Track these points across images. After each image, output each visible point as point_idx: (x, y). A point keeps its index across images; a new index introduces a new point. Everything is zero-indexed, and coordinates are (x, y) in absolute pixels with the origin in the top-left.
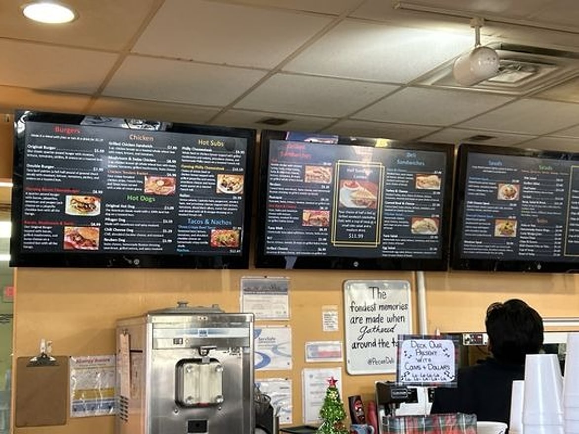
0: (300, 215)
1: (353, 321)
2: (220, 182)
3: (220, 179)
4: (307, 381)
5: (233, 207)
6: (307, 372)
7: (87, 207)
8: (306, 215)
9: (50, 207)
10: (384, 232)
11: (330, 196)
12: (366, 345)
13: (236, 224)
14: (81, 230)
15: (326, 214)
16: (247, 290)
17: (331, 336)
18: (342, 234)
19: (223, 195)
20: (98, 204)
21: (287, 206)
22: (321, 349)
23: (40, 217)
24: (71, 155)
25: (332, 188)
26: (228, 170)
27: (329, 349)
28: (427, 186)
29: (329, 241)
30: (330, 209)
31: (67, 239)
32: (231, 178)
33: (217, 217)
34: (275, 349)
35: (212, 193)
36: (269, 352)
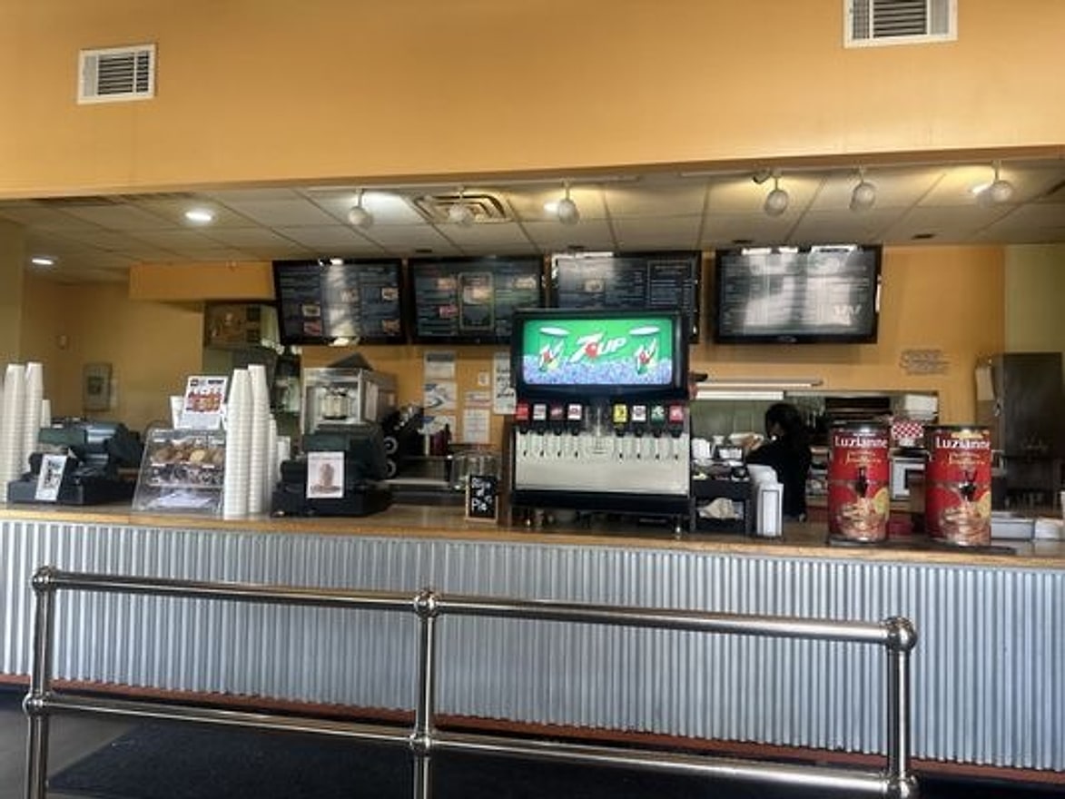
0: (437, 310)
1: (499, 379)
2: (383, 293)
3: (384, 291)
4: (466, 417)
5: (393, 308)
6: (466, 412)
7: (314, 311)
8: (442, 310)
9: (296, 313)
10: (497, 319)
11: (456, 297)
12: (507, 395)
13: (396, 317)
14: (312, 325)
15: (454, 309)
16: (429, 360)
17: (484, 389)
18: (467, 321)
19: (386, 301)
20: (319, 309)
21: (428, 306)
22: (477, 397)
23: (291, 318)
24: (301, 283)
25: (457, 291)
26: (389, 285)
27: (481, 397)
28: (525, 285)
29: (459, 325)
30: (457, 305)
31: (306, 330)
32: (391, 290)
33: (386, 314)
34: (445, 396)
35: (380, 300)
36: (441, 398)
